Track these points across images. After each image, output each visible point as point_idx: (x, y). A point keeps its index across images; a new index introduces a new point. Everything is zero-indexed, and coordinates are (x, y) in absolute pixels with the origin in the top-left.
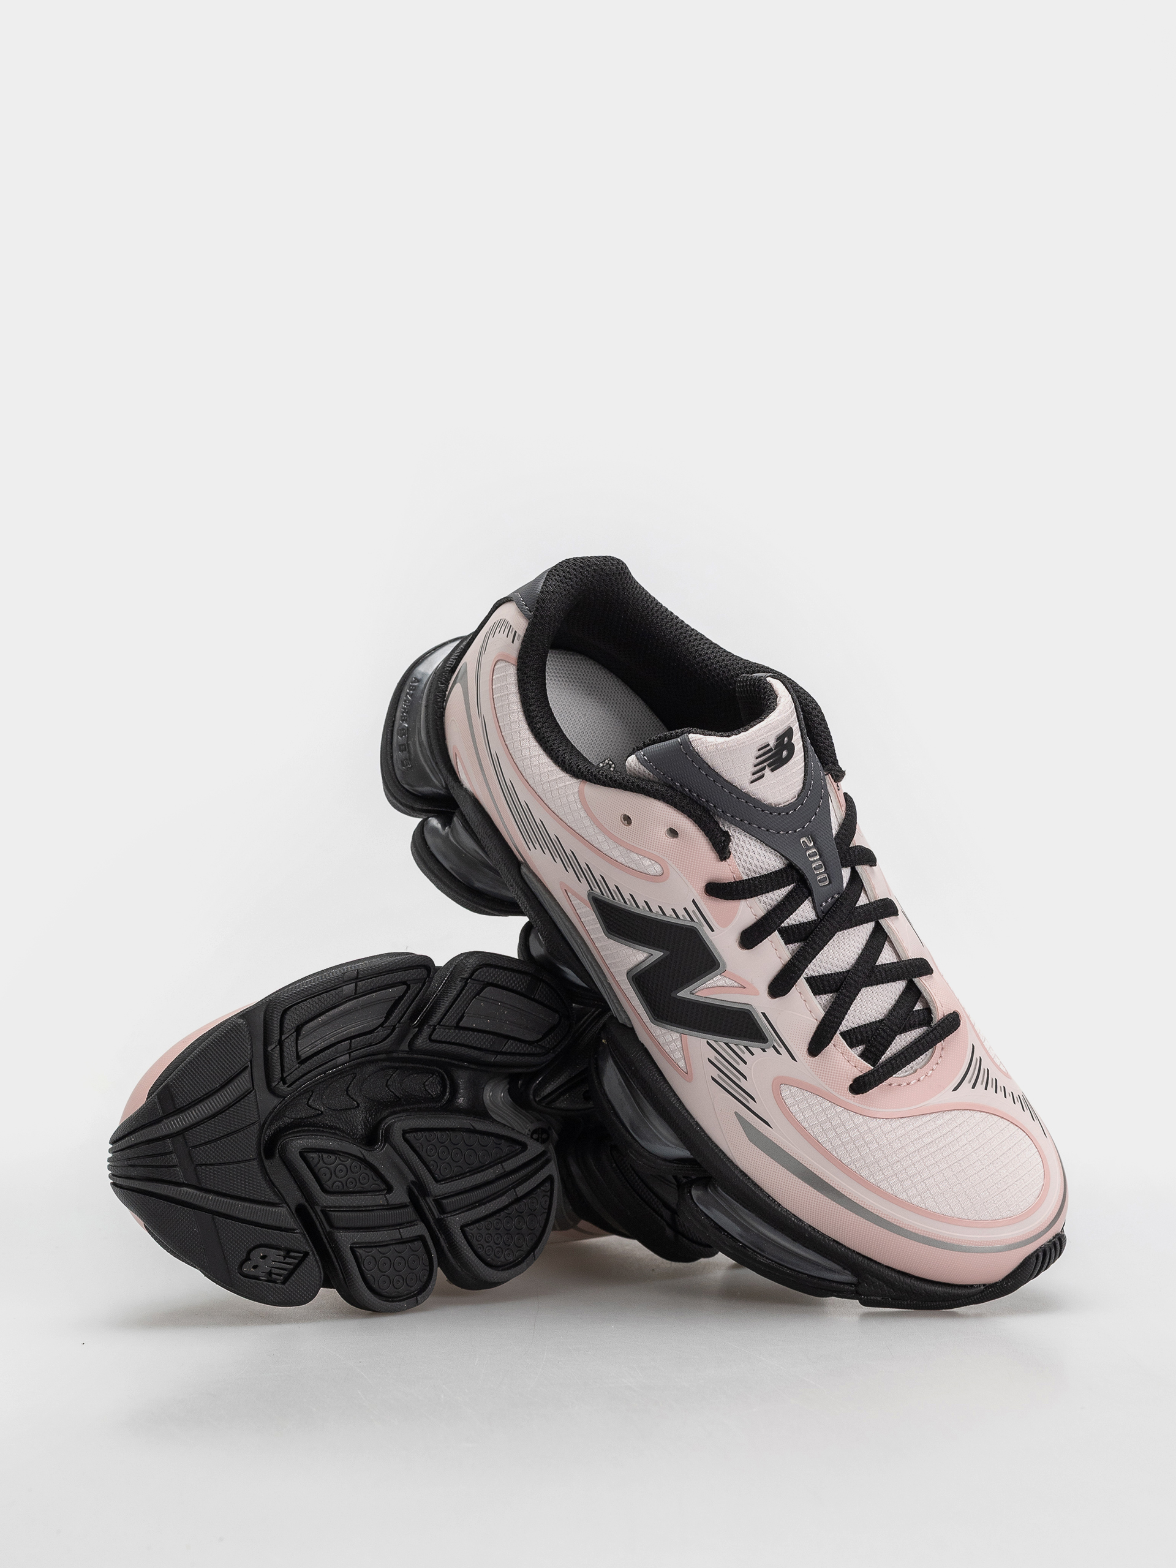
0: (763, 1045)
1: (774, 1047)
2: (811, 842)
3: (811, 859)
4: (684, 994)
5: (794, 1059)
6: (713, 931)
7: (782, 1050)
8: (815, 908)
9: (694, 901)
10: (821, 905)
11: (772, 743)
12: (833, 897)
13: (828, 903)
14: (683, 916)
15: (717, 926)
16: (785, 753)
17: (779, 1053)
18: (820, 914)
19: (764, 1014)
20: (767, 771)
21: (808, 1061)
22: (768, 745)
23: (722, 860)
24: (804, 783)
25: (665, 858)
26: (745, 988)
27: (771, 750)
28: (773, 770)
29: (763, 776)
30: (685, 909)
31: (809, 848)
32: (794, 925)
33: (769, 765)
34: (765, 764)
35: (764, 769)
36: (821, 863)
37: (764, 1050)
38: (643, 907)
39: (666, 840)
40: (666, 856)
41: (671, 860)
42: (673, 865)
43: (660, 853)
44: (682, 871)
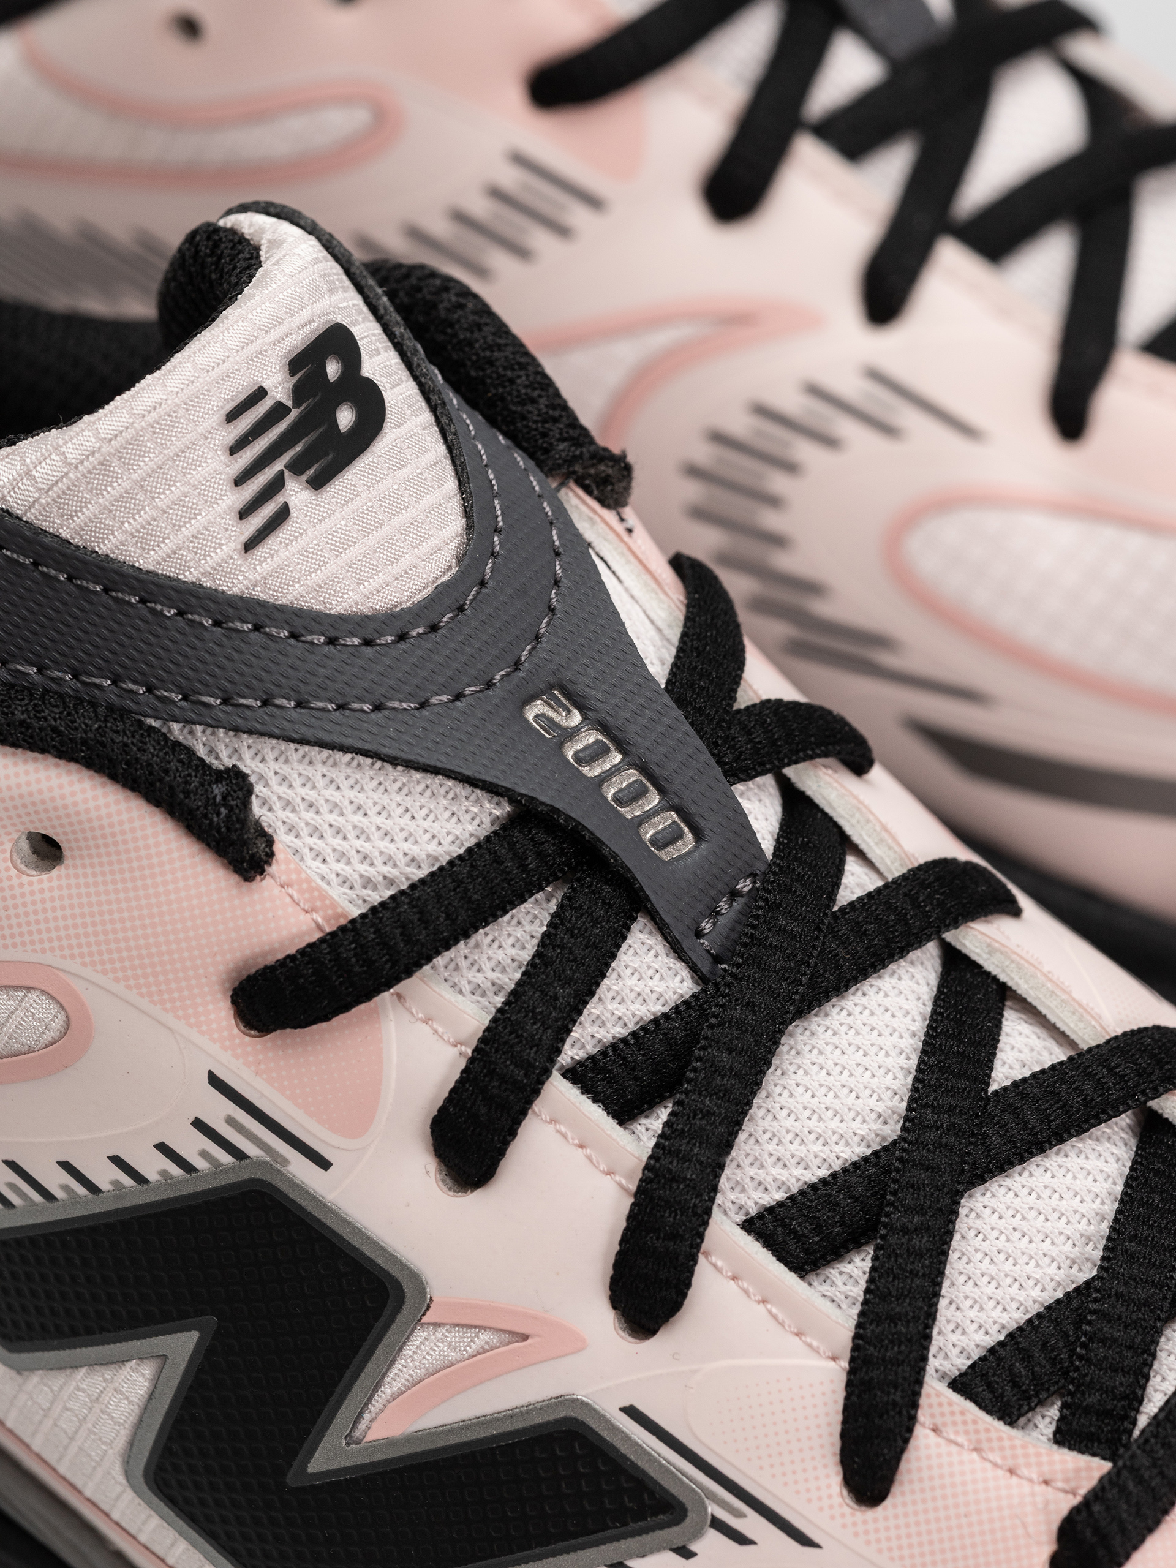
0: (673, 1534)
1: (718, 1525)
2: (569, 712)
3: (593, 771)
5: (804, 1540)
6: (324, 1164)
7: (751, 1524)
8: (677, 949)
9: (214, 1081)
10: (699, 934)
11: (279, 388)
12: (734, 894)
13: (722, 920)
14: (204, 1154)
15: (335, 1139)
16: (345, 418)
17: (741, 1539)
18: (705, 966)
19: (631, 1412)
20: (296, 493)
21: (860, 1528)
22: (260, 393)
23: (248, 879)
24: (468, 513)
25: (48, 959)
26: (525, 1337)
27: (278, 411)
28: (318, 483)
29: (283, 515)
30: (198, 1124)
31: (571, 734)
32: (624, 1040)
33: (296, 467)
34: (278, 466)
35: (276, 485)
36: (632, 775)
37: (686, 1553)
38: (66, 1188)
39: (27, 889)
40: (52, 950)
41: (72, 957)
42: (88, 972)
43: (29, 947)
44: (126, 979)
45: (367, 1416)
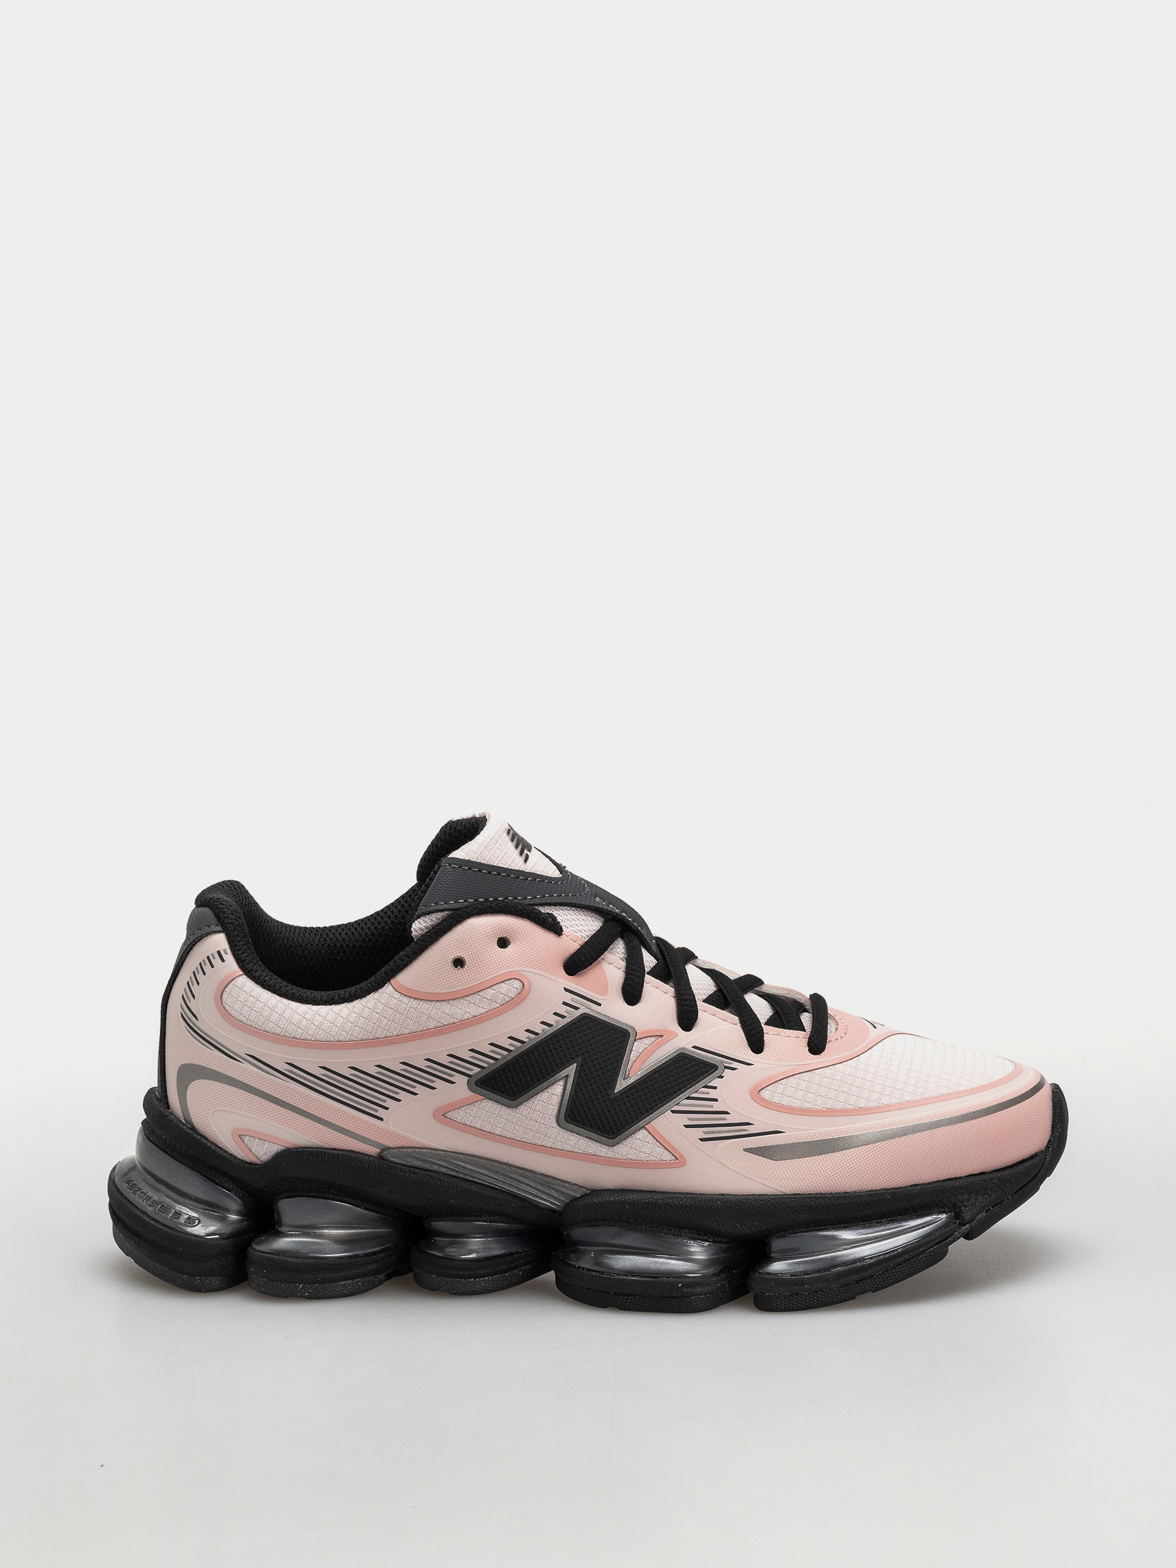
0: (717, 1074)
1: (726, 1067)
4: (621, 1085)
5: (750, 1064)
6: (600, 1004)
7: (734, 1065)
9: (566, 990)
10: (653, 952)
14: (567, 1012)
15: (601, 997)
17: (734, 1069)
18: (659, 959)
19: (695, 1047)
21: (762, 1058)
23: (559, 936)
25: (514, 969)
26: (662, 1036)
30: (564, 1004)
32: (654, 969)
37: (720, 1077)
39: (503, 955)
40: (515, 966)
41: (521, 966)
42: (526, 969)
43: (509, 968)
44: (537, 968)
45: (628, 1071)
